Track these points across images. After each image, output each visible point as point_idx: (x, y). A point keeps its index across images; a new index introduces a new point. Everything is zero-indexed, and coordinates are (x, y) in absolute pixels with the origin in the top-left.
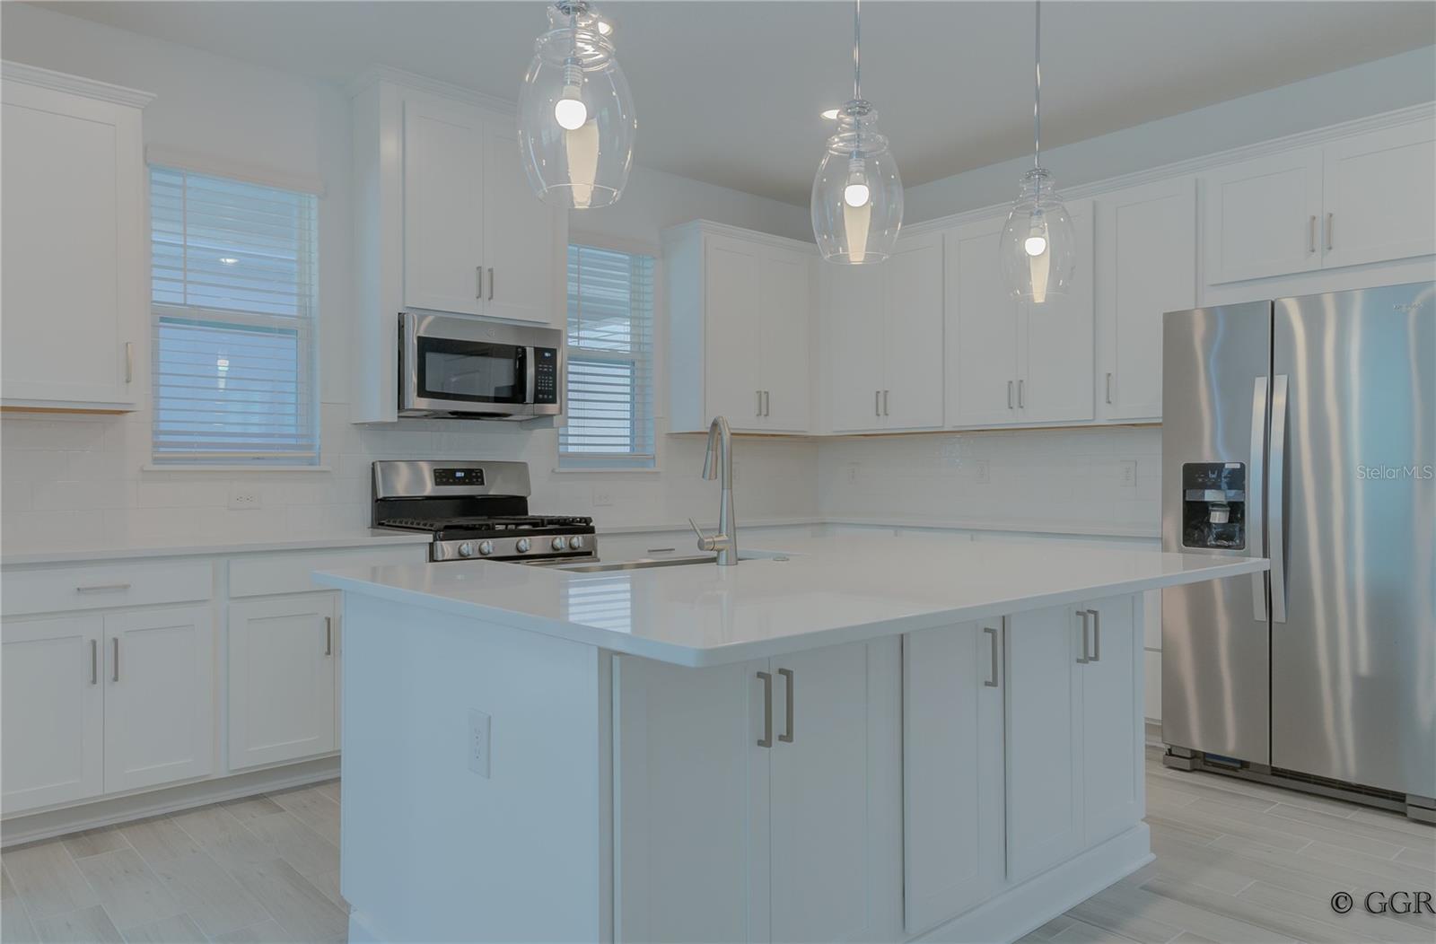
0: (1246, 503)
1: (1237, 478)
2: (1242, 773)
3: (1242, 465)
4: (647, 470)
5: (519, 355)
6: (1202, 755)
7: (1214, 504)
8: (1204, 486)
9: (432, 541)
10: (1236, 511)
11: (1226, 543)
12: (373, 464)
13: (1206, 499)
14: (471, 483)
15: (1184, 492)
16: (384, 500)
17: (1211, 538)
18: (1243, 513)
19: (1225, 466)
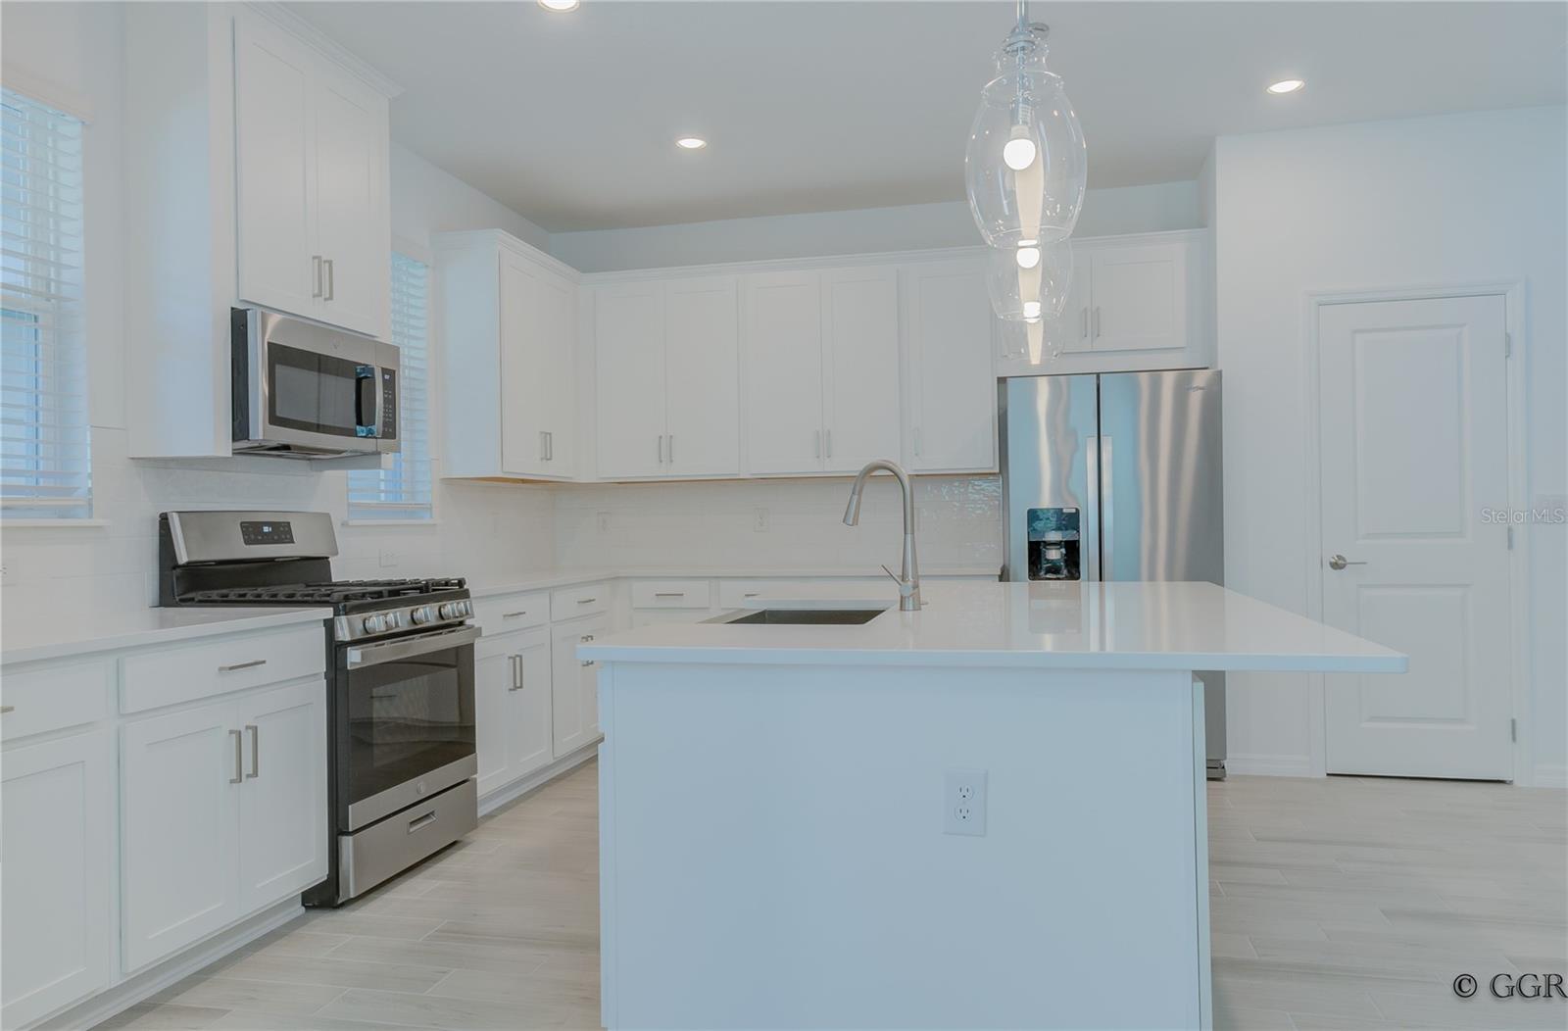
0: (1082, 542)
1: (1070, 521)
3: (1077, 509)
4: (420, 521)
5: (365, 373)
7: (1052, 544)
8: (1045, 528)
9: (332, 616)
10: (1072, 549)
11: (1055, 576)
12: (164, 520)
13: (1046, 539)
14: (280, 541)
15: (1029, 533)
17: (1042, 573)
18: (1077, 550)
19: (1064, 511)
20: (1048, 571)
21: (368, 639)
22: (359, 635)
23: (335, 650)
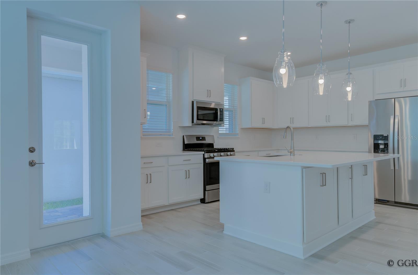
0: (389, 144)
1: (386, 138)
2: (388, 203)
3: (388, 135)
4: (236, 137)
5: (216, 110)
6: (378, 200)
7: (381, 144)
8: (379, 140)
9: (204, 153)
10: (386, 145)
11: (383, 152)
12: (183, 136)
13: (379, 143)
14: (203, 140)
15: (374, 141)
16: (187, 144)
17: (380, 151)
18: (388, 146)
19: (384, 135)
20: (381, 151)
21: (210, 158)
22: (209, 157)
23: (205, 159)
